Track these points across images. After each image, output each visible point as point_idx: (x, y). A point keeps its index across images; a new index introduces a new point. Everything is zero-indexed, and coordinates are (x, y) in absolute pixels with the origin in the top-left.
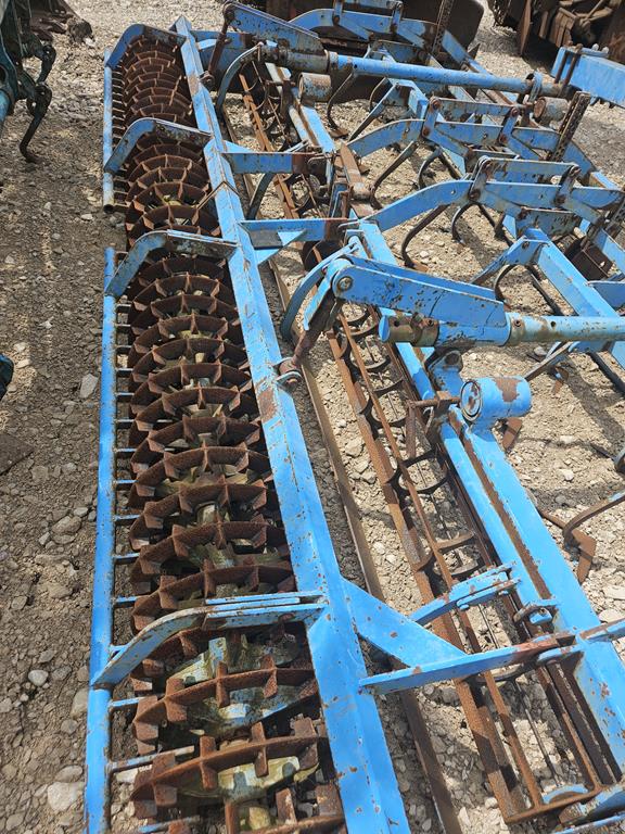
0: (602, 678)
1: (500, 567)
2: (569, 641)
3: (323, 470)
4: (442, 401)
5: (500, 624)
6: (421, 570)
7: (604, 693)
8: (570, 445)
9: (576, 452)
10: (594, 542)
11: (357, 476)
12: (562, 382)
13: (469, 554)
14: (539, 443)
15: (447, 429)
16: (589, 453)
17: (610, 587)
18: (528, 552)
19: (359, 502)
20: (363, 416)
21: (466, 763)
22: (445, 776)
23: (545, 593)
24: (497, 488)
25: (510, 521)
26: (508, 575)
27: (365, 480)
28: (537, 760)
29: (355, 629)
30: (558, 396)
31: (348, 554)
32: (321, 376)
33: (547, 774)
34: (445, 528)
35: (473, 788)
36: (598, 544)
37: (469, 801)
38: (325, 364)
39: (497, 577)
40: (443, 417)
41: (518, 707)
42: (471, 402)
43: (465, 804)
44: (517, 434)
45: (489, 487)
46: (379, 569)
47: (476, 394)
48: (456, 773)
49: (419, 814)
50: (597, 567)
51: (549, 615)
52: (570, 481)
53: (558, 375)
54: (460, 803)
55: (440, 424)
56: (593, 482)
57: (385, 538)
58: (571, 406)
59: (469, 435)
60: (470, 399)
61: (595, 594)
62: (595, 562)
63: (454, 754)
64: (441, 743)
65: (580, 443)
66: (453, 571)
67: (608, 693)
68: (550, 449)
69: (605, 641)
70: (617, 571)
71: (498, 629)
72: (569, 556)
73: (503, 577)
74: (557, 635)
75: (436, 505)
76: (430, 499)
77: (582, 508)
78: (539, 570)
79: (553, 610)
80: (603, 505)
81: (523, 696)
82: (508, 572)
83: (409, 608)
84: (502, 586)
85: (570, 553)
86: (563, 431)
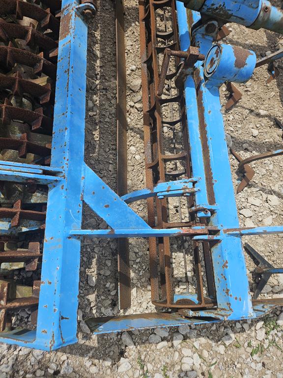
0: (227, 258)
1: (190, 179)
2: (216, 232)
3: (112, 95)
4: (191, 55)
5: (186, 205)
6: (150, 168)
7: (225, 266)
8: (263, 116)
9: (265, 121)
10: (254, 173)
11: (132, 104)
12: (274, 77)
13: (183, 164)
14: (247, 110)
15: (190, 80)
16: (272, 123)
17: (252, 198)
18: (212, 173)
19: (129, 120)
20: (146, 65)
21: (144, 267)
22: (131, 272)
23: (212, 201)
24: (208, 128)
25: (208, 152)
26: (193, 185)
27: (136, 108)
28: (181, 273)
29: (82, 197)
30: (268, 85)
31: (113, 149)
32: (129, 33)
33: (184, 280)
34: (175, 148)
35: (143, 280)
36: (255, 174)
37: (139, 285)
38: (133, 24)
39: (186, 184)
40: (190, 70)
41: (181, 246)
42: (212, 62)
43: (137, 286)
44: (237, 102)
45: (203, 126)
46: (129, 161)
47: (217, 56)
48: (137, 271)
49: (111, 287)
50: (249, 186)
51: (209, 214)
52: (255, 137)
53: (273, 72)
54: (134, 285)
55: (187, 75)
56: (267, 140)
57: (138, 145)
58: (273, 93)
59: (203, 88)
60: (212, 59)
61: (243, 200)
62: (250, 183)
63: (139, 262)
64: (134, 256)
65: (269, 116)
66: (170, 172)
67: (227, 267)
68: (251, 116)
69: (237, 236)
70: (259, 190)
71: (184, 207)
72: (237, 177)
73: (190, 185)
74: (209, 227)
75: (174, 133)
76: (171, 129)
77: (255, 153)
78: (214, 186)
79: (213, 212)
80: (268, 154)
81: (185, 242)
82: (194, 183)
83: (139, 186)
84: (187, 190)
85: (238, 176)
86: (262, 107)
